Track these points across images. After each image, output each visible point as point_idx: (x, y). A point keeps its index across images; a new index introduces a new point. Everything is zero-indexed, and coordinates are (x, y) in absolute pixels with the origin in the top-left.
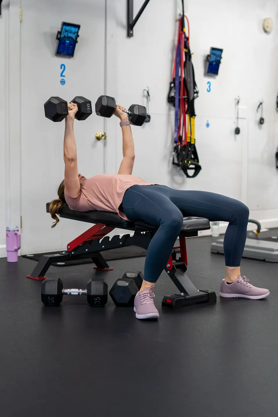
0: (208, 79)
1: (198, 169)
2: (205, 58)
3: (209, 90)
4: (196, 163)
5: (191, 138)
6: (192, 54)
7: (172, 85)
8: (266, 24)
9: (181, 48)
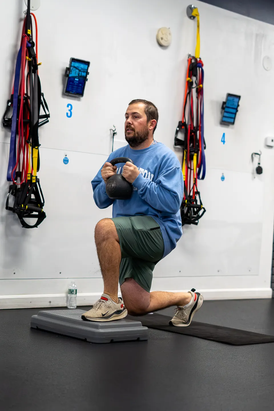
0: (68, 101)
1: (42, 216)
2: (64, 73)
3: (69, 115)
4: (39, 209)
5: (31, 174)
6: (40, 64)
7: (10, 103)
8: (160, 36)
9: (22, 55)
